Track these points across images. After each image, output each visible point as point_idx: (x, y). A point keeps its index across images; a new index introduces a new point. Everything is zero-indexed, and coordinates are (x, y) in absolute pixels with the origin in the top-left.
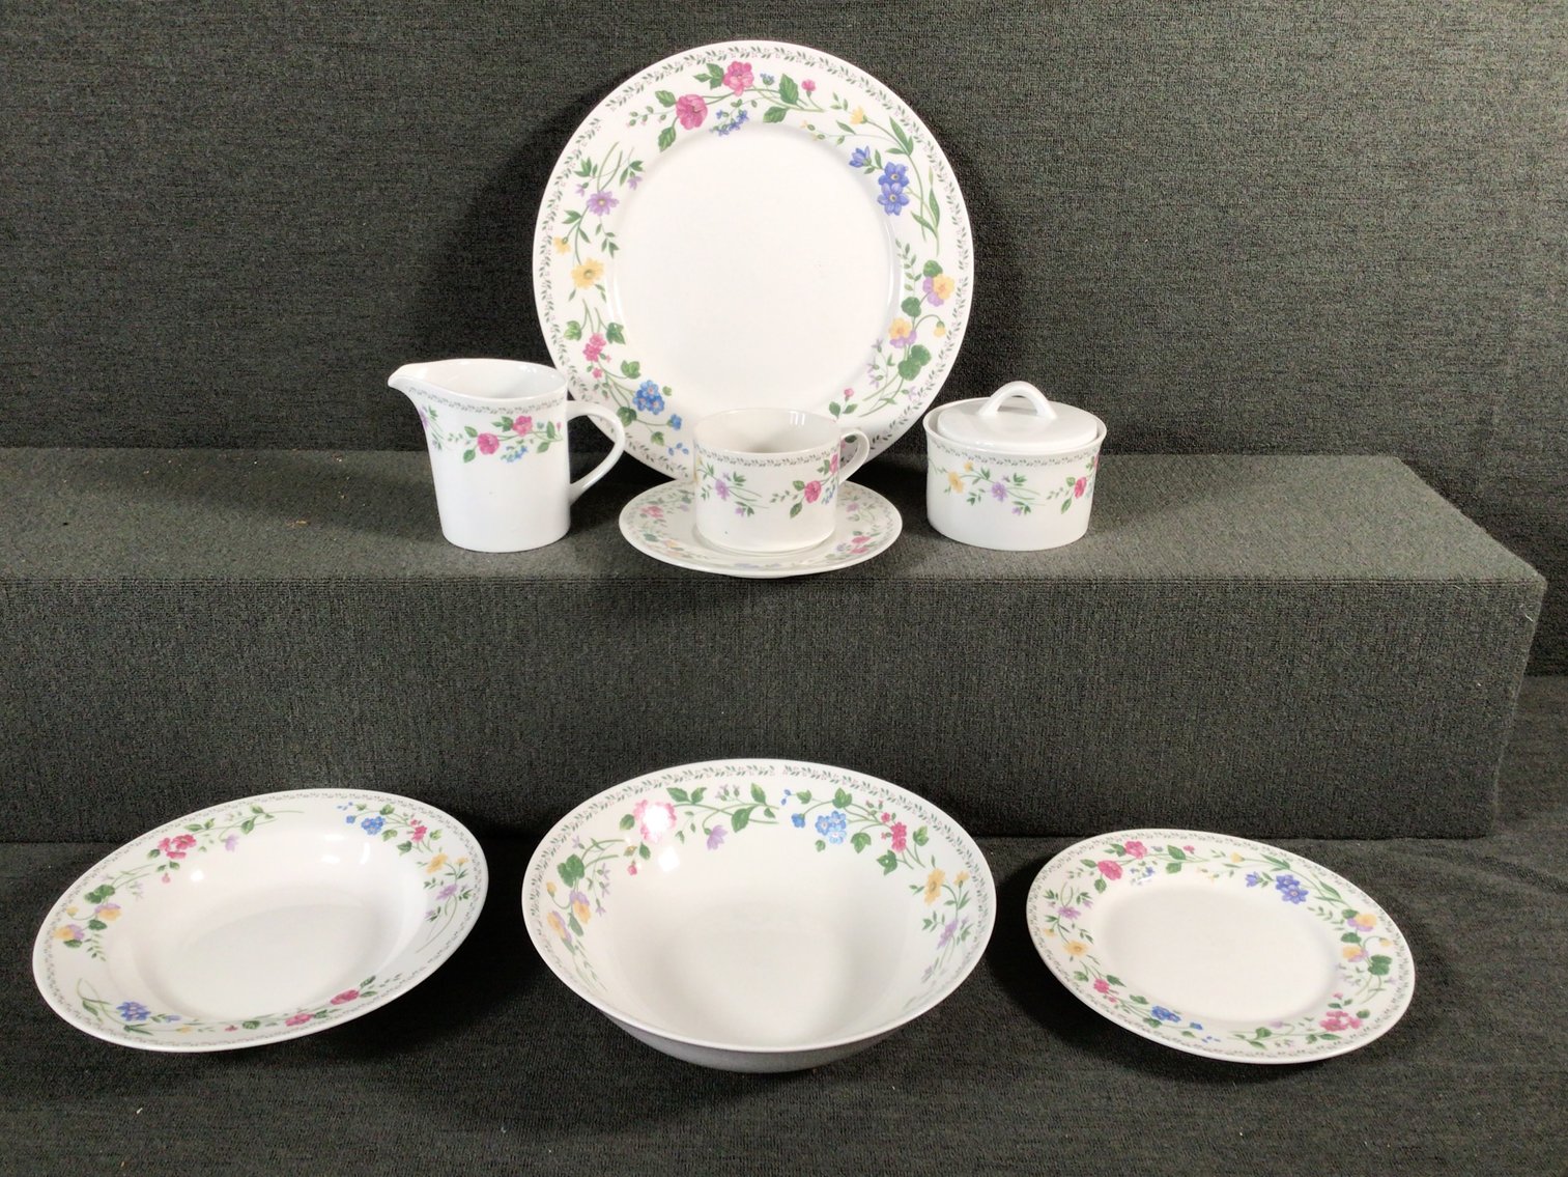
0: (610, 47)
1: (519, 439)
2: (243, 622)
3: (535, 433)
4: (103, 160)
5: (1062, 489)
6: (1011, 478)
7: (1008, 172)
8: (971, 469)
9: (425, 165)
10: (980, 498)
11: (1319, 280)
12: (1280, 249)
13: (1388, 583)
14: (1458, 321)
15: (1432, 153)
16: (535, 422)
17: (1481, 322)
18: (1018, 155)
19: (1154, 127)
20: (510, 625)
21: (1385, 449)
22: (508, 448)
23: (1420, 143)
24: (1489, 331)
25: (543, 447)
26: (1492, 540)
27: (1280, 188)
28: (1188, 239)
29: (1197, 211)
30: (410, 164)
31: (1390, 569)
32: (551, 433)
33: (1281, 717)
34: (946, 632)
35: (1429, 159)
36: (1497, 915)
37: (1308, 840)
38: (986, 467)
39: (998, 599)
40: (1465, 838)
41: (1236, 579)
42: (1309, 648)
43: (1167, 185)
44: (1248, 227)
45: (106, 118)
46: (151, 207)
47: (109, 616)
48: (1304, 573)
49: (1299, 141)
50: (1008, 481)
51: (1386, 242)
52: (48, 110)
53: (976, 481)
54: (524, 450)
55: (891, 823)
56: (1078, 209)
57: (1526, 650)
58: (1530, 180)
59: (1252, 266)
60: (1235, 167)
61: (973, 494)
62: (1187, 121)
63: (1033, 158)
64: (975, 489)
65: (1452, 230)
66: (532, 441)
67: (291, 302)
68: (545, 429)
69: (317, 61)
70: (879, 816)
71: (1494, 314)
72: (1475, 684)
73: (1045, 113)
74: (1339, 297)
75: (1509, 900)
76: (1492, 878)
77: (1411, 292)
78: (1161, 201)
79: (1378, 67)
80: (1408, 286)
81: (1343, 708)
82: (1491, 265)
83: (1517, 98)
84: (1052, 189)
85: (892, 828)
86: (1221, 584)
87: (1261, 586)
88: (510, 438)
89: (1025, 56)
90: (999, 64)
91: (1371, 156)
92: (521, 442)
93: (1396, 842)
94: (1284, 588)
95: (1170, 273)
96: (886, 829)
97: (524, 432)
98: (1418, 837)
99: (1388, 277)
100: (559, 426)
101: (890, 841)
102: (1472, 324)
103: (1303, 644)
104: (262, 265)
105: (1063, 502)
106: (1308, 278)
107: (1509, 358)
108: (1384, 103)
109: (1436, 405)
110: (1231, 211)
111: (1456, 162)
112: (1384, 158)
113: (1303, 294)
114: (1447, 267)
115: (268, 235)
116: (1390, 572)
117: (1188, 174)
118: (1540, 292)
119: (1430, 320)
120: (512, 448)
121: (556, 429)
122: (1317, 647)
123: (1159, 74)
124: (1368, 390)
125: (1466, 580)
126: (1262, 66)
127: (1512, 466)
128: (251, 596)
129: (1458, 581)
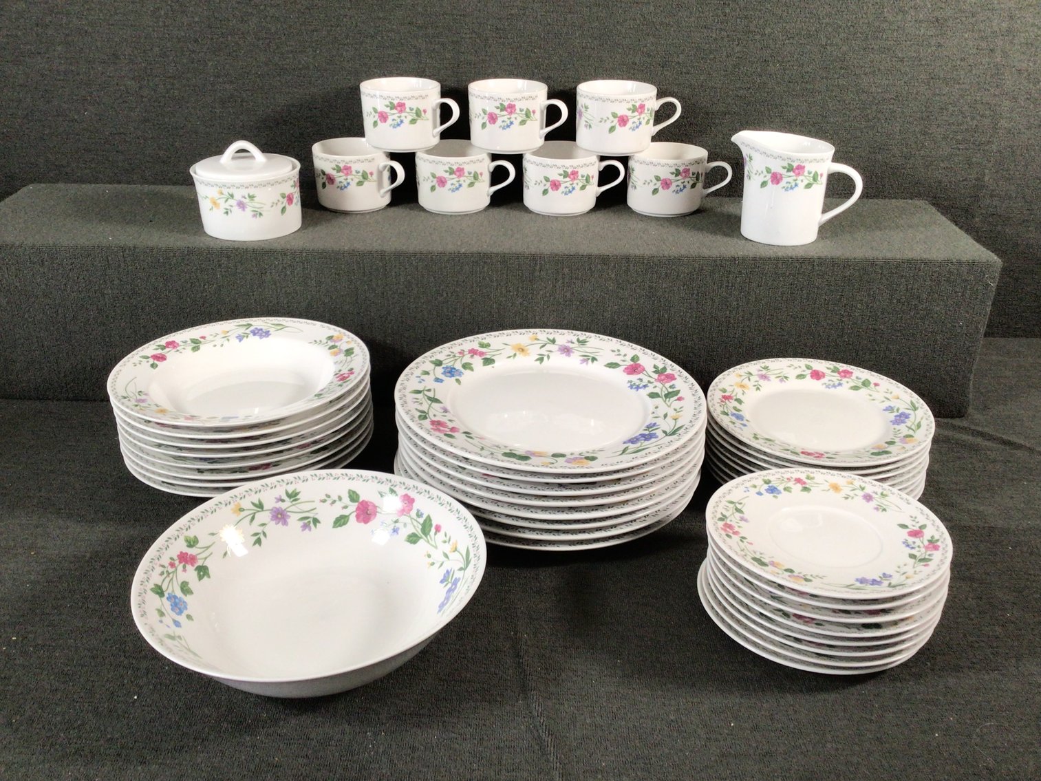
1: (795, 178)
3: (806, 176)
5: (279, 201)
6: (247, 196)
8: (222, 193)
10: (231, 211)
11: (880, 91)
13: (909, 261)
16: (806, 169)
21: (919, 195)
22: (787, 183)
25: (808, 186)
27: (859, 33)
28: (803, 65)
31: (910, 254)
32: (815, 179)
33: (844, 341)
34: (650, 287)
38: (231, 191)
42: (862, 300)
50: (245, 198)
51: (922, 68)
53: (226, 201)
54: (796, 185)
55: (177, 562)
56: (737, 45)
57: (990, 303)
60: (831, 21)
61: (227, 209)
64: (227, 205)
66: (802, 181)
68: (812, 175)
70: (170, 570)
74: (892, 101)
80: (935, 95)
82: (985, 83)
84: (723, 33)
85: (180, 562)
88: (790, 177)
92: (795, 180)
95: (791, 84)
96: (180, 567)
97: (799, 174)
100: (822, 175)
101: (189, 567)
103: (858, 297)
105: (281, 209)
106: (873, 89)
110: (828, 47)
112: (921, 16)
117: (803, 24)
120: (790, 183)
121: (819, 177)
125: (954, 260)
129: (949, 261)
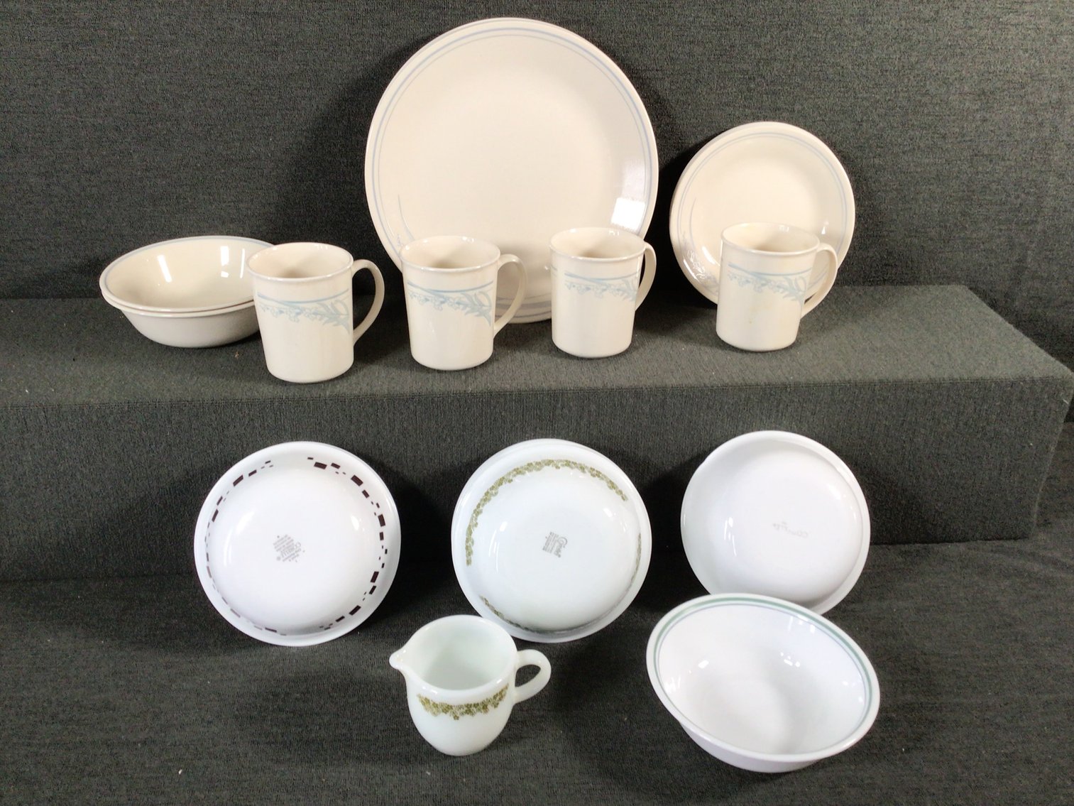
0: (445, 15)
2: (214, 429)
4: (81, 96)
7: (717, 99)
9: (314, 98)
12: (896, 149)
14: (1009, 196)
15: (999, 84)
17: (1023, 196)
18: (724, 88)
19: (816, 68)
20: (397, 426)
23: (991, 78)
24: (1028, 202)
26: (1037, 348)
29: (842, 125)
30: (304, 98)
35: (996, 88)
36: (1042, 593)
37: (918, 545)
39: (725, 399)
40: (1015, 539)
41: (881, 382)
43: (823, 107)
44: (875, 135)
45: (83, 66)
46: (117, 129)
47: (118, 428)
48: (924, 376)
49: (912, 78)
52: (40, 61)
58: (1059, 102)
59: (877, 161)
62: (838, 65)
63: (734, 90)
65: (1008, 135)
67: (219, 194)
69: (237, 26)
71: (1032, 190)
72: (1028, 444)
73: (743, 58)
75: (1048, 582)
76: (1037, 567)
77: (979, 176)
78: (818, 118)
79: (965, 27)
81: (945, 462)
83: (1054, 48)
86: (871, 385)
87: (897, 385)
89: (731, 20)
90: (713, 26)
91: (958, 87)
93: (973, 544)
94: (911, 386)
98: (986, 540)
99: (964, 167)
102: (1017, 197)
104: (198, 169)
107: (1039, 219)
108: (968, 52)
109: (992, 251)
111: (1013, 90)
113: (909, 179)
114: (1003, 160)
115: (202, 148)
116: (978, 374)
118: (1061, 176)
119: (990, 195)
122: (931, 423)
123: (821, 32)
124: (948, 242)
126: (890, 27)
127: (1037, 289)
128: (219, 411)
